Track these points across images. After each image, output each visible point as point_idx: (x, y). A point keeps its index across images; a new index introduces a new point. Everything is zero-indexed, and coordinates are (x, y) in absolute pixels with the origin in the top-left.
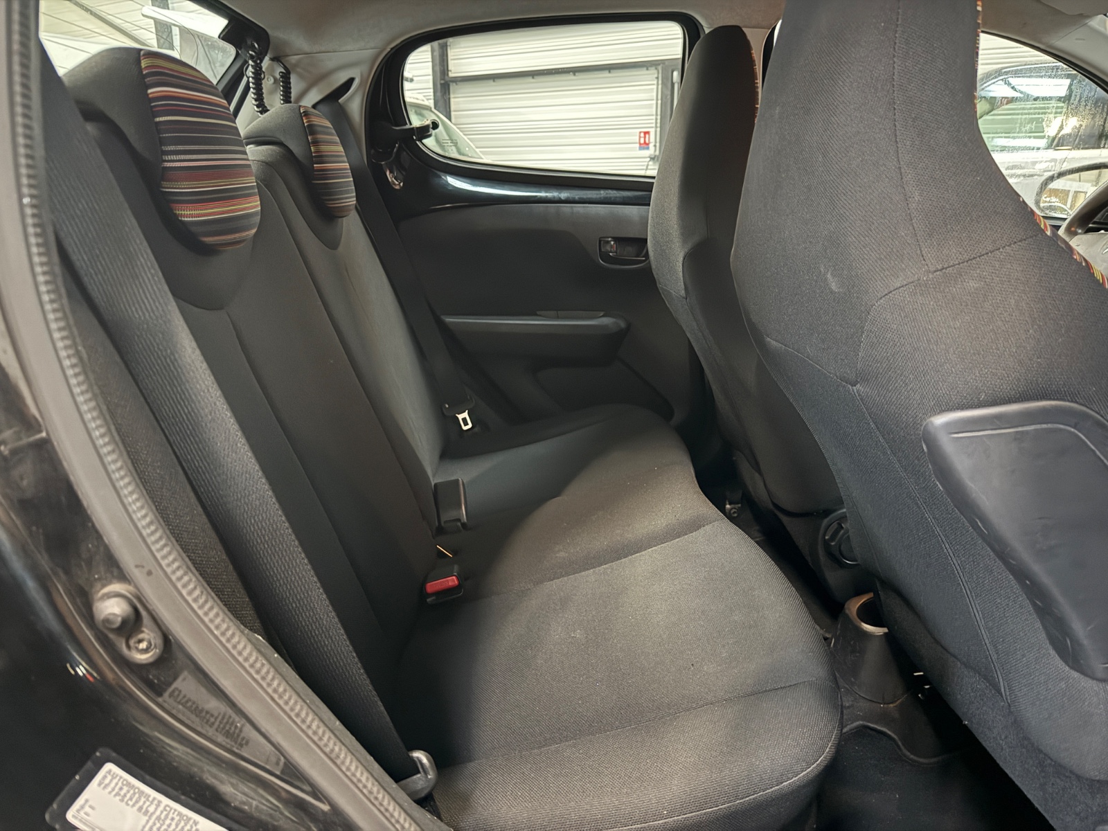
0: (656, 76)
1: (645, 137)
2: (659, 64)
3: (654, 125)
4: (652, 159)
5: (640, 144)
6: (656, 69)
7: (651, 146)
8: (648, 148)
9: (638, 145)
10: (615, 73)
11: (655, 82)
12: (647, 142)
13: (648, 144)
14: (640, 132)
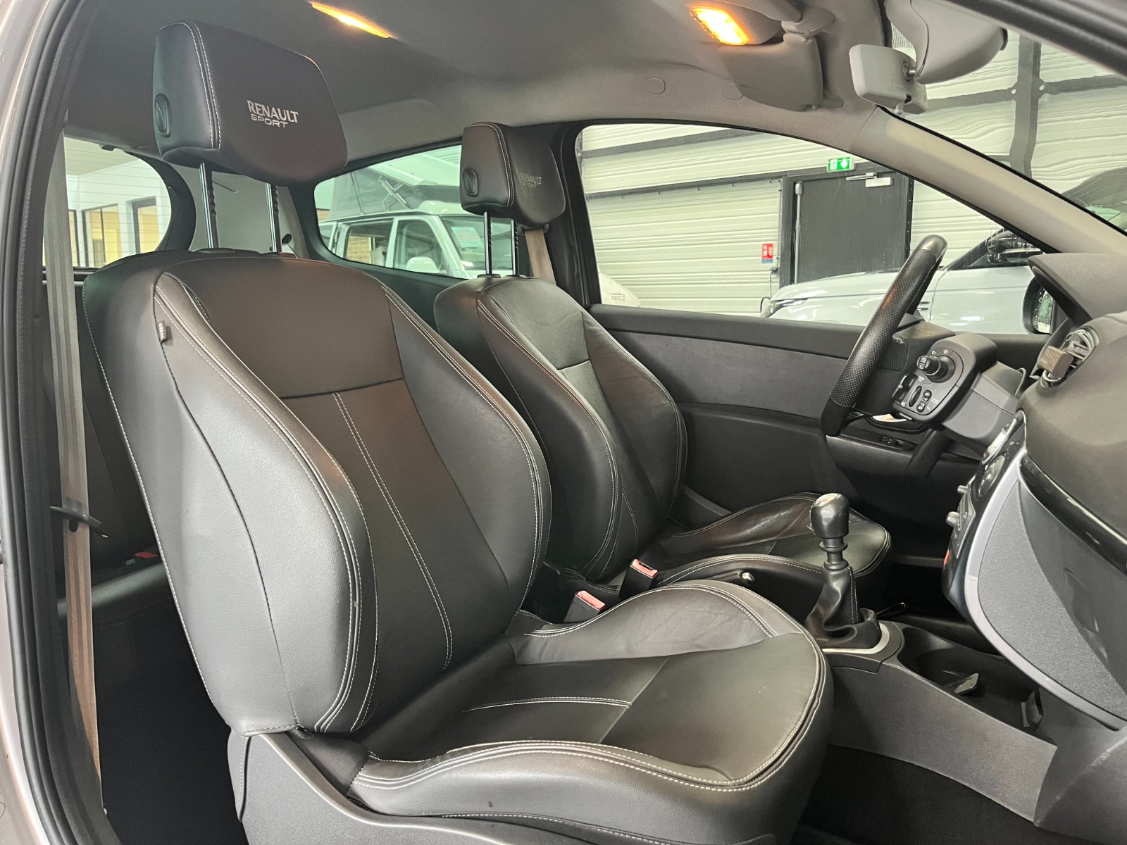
0: (779, 188)
1: (768, 250)
2: (781, 177)
3: (776, 238)
4: (775, 271)
5: (763, 256)
6: (779, 181)
7: (774, 258)
8: (772, 260)
9: (761, 258)
10: (738, 186)
11: (779, 194)
12: (770, 254)
13: (771, 257)
14: (764, 245)
